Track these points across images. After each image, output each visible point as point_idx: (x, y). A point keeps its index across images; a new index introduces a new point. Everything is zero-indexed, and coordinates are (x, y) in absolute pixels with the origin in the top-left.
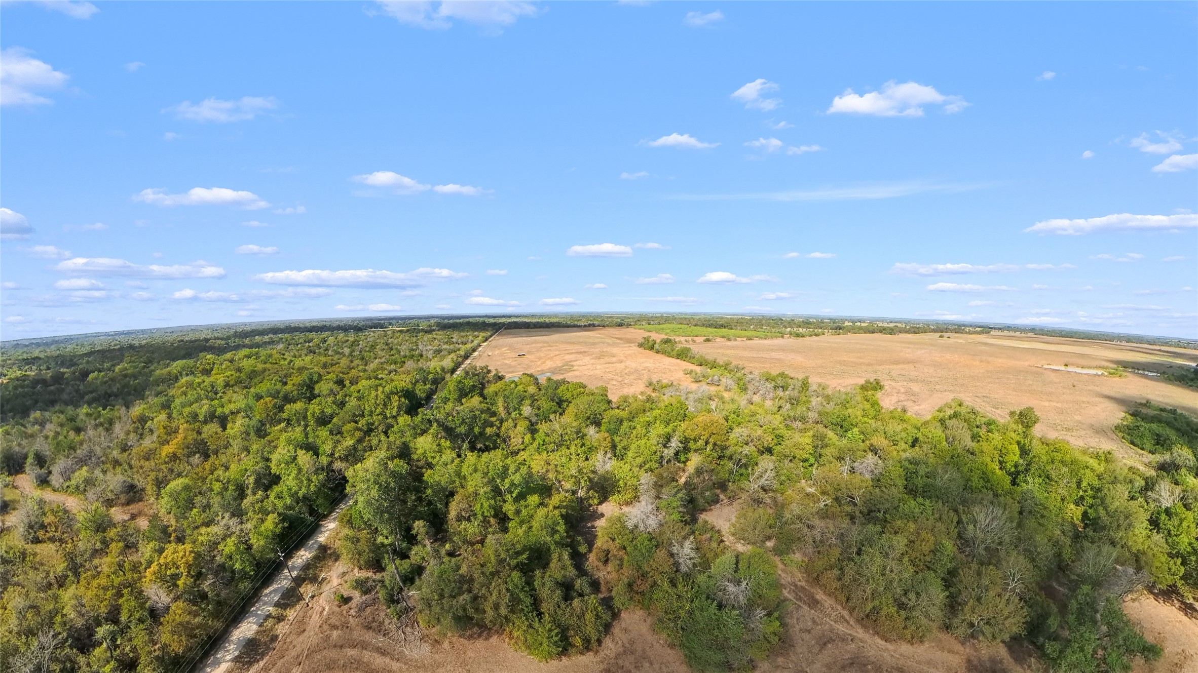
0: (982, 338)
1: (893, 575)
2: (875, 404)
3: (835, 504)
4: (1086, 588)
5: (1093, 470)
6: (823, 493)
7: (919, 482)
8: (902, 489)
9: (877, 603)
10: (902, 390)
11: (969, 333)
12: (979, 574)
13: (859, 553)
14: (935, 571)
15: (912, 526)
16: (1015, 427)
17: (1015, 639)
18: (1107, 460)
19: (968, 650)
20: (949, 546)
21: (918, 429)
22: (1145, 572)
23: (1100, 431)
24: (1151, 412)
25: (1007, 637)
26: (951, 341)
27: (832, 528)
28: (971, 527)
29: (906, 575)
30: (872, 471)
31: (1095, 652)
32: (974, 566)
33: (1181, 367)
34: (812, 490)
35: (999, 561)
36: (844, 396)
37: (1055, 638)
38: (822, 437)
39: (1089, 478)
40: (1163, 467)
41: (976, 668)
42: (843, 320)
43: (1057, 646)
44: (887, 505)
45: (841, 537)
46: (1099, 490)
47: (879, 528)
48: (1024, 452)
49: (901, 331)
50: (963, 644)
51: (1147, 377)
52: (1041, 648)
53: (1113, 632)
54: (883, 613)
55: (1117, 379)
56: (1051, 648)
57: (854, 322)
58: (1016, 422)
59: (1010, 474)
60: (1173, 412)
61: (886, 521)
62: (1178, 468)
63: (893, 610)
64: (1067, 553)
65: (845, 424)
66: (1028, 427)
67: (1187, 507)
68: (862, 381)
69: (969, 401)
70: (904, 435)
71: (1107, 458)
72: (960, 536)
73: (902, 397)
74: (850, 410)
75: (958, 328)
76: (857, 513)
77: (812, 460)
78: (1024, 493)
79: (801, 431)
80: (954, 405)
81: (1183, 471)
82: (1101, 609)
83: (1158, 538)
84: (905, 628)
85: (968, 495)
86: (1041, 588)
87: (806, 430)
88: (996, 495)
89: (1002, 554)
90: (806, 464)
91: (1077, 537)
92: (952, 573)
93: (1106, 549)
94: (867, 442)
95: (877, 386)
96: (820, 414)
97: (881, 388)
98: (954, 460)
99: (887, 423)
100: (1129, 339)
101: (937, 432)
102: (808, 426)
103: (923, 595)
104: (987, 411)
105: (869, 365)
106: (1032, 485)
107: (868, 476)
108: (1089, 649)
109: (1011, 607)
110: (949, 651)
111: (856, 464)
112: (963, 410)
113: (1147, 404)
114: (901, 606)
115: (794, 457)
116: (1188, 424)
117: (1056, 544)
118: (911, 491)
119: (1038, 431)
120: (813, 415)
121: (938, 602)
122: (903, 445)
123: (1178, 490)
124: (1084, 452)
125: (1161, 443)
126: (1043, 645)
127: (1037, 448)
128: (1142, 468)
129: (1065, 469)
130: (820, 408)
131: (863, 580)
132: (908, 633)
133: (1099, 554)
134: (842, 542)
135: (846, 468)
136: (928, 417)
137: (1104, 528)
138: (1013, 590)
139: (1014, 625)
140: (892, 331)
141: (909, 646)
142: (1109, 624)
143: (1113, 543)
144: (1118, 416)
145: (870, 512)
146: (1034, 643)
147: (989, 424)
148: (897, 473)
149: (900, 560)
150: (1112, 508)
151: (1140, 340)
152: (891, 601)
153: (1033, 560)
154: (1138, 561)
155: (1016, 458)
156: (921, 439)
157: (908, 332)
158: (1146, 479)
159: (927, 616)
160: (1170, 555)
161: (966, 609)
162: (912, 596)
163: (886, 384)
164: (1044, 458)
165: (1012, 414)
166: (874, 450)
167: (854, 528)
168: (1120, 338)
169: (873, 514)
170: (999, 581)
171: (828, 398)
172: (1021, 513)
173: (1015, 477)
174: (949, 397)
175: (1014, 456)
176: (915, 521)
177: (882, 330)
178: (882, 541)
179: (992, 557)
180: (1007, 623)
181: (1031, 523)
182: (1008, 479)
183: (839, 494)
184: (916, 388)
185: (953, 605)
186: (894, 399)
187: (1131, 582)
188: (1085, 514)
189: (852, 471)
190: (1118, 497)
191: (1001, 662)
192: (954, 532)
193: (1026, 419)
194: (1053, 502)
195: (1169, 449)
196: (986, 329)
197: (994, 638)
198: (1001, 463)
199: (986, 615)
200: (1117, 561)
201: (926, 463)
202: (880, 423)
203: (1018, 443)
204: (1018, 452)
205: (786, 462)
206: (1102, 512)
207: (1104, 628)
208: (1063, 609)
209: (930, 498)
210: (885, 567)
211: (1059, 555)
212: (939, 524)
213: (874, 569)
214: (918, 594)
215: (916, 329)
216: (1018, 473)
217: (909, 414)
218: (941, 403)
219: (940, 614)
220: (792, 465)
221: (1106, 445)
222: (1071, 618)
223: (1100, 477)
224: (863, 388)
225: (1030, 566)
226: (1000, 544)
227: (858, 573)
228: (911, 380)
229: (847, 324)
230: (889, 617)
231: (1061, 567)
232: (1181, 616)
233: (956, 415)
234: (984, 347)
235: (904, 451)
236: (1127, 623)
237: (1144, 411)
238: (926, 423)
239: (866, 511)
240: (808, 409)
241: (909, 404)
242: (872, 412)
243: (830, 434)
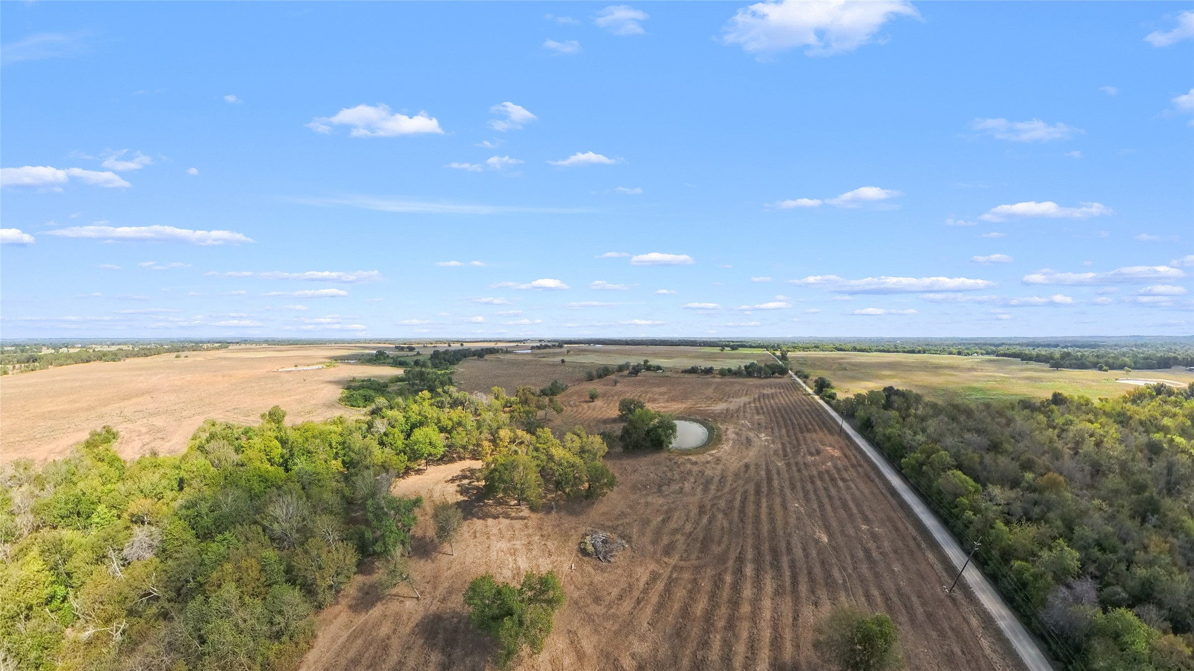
0: (221, 353)
1: (249, 622)
2: (113, 461)
3: (134, 620)
4: (370, 502)
5: (335, 433)
6: (108, 621)
7: (207, 521)
8: (194, 541)
9: (260, 659)
10: (144, 430)
11: (208, 349)
12: (306, 552)
13: (203, 641)
14: (276, 583)
15: (228, 567)
16: (269, 426)
17: (359, 564)
18: (341, 423)
19: (344, 602)
20: (271, 554)
21: (179, 468)
22: (391, 470)
23: (330, 406)
24: (357, 384)
25: (354, 569)
26: (189, 360)
27: (152, 650)
28: (276, 525)
29: (259, 610)
30: (150, 546)
31: (397, 527)
32: (299, 550)
33: (368, 354)
34: (90, 631)
35: (312, 532)
36: (65, 468)
37: (376, 541)
38: (57, 546)
39: (335, 439)
40: (373, 413)
41: (357, 605)
42: (39, 346)
43: (380, 543)
44: (191, 569)
45: (171, 647)
46: (344, 443)
47: (200, 598)
48: (283, 442)
49: (128, 355)
50: (337, 603)
51: (350, 364)
52: (375, 553)
53: (397, 510)
54: (272, 658)
55: (332, 369)
56: (378, 548)
57: (56, 347)
58: (269, 422)
59: (281, 465)
60: (369, 380)
61: (201, 585)
62: (380, 409)
63: (276, 646)
64: (347, 492)
65: (82, 508)
66: (279, 422)
67: (393, 427)
68: (85, 436)
69: (220, 418)
70: (165, 482)
71: (341, 421)
72: (272, 539)
73: (147, 439)
74: (81, 485)
75: (196, 346)
76: (167, 605)
77: (61, 590)
78: (298, 474)
79: (15, 558)
80: (207, 427)
81: (384, 410)
82: (384, 505)
83: (387, 450)
84: (297, 644)
85: (257, 503)
86: (348, 524)
87: (24, 551)
88: (279, 488)
89: (310, 525)
90: (56, 603)
91: (347, 478)
92: (289, 570)
93: (366, 473)
94: (125, 515)
95: (109, 435)
96: (35, 512)
97: (115, 436)
98: (229, 480)
99: (140, 478)
100: (336, 342)
101: (200, 461)
102: (23, 542)
103: (284, 608)
104: (240, 421)
105: (90, 408)
106: (300, 464)
107: (148, 555)
108: (394, 528)
109: (342, 551)
110: (335, 618)
111: (125, 552)
112: (218, 429)
113: (354, 380)
114: (278, 636)
115: (30, 608)
116: (379, 384)
117: (337, 491)
118: (205, 536)
119: (287, 422)
120: (24, 521)
121: (298, 600)
122: (169, 494)
123: (385, 421)
124: (325, 424)
125: (367, 400)
126: (374, 551)
127: (292, 435)
128: (362, 418)
129: (318, 441)
130: (32, 502)
131: (230, 658)
132: (303, 645)
133: (364, 479)
134: (177, 650)
135: (115, 565)
136: (185, 450)
137: (358, 463)
138: (334, 540)
139: (352, 558)
140: (115, 357)
141: (313, 651)
142: (393, 508)
143: (368, 468)
144: (338, 392)
145: (178, 591)
146: (369, 555)
147: (246, 432)
148: (180, 529)
149: (243, 604)
150: (356, 449)
151: (343, 342)
152: (268, 642)
153: (331, 512)
154: (385, 467)
155: (280, 450)
156: (186, 476)
157: (137, 355)
158: (367, 423)
159: (301, 618)
160: (397, 454)
161: (319, 582)
162: (278, 618)
163: (121, 429)
164: (300, 440)
165: (263, 416)
166: (138, 520)
167: (176, 624)
168: (330, 342)
169: (184, 591)
170: (322, 544)
171: (39, 481)
172: (304, 488)
173: (285, 465)
174: (199, 421)
175: (278, 450)
176: (228, 559)
177: (101, 357)
178: (214, 606)
179: (306, 533)
180: (347, 562)
181: (314, 490)
182: (281, 470)
183: (129, 604)
184: (159, 422)
185: (309, 590)
186: (137, 444)
187: (388, 480)
188: (344, 462)
189: (126, 563)
190: (357, 441)
191: (364, 584)
192: (266, 540)
193: (275, 416)
194: (320, 467)
195: (373, 401)
196: (224, 344)
197: (348, 577)
198: (269, 460)
199: (332, 572)
200: (375, 475)
201: (204, 499)
202: (130, 483)
203: (276, 438)
204: (279, 445)
205: (20, 626)
206: (352, 455)
207: (392, 512)
208: (367, 523)
209: (226, 528)
210: (236, 625)
211: (343, 497)
212: (250, 545)
213: (229, 638)
214: (280, 612)
215: (146, 350)
216: (286, 461)
217: (161, 456)
218: (192, 430)
219: (307, 605)
220: (33, 623)
221: (337, 413)
222: (375, 523)
223: (341, 435)
224: (89, 444)
225: (332, 517)
226: (304, 520)
227: (219, 659)
228: (151, 415)
229: (45, 351)
230: (280, 654)
231: (349, 502)
232: (418, 477)
233: (212, 437)
234: (223, 362)
235: (174, 500)
236: (400, 501)
237: (353, 384)
238: (184, 458)
239: (173, 594)
240: (12, 513)
241: (157, 445)
242: (114, 473)
243: (67, 534)
